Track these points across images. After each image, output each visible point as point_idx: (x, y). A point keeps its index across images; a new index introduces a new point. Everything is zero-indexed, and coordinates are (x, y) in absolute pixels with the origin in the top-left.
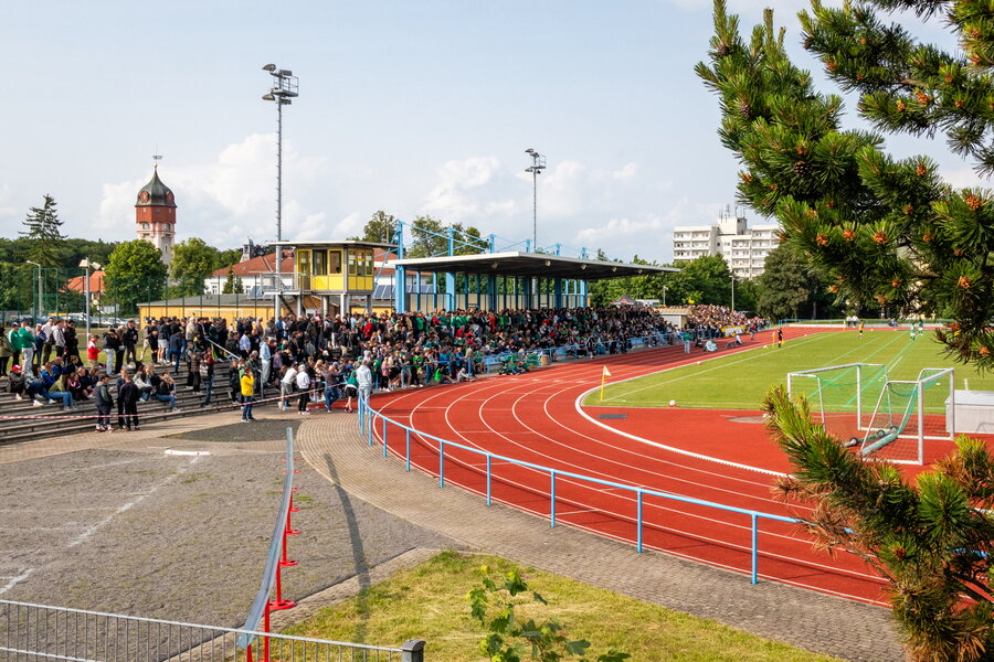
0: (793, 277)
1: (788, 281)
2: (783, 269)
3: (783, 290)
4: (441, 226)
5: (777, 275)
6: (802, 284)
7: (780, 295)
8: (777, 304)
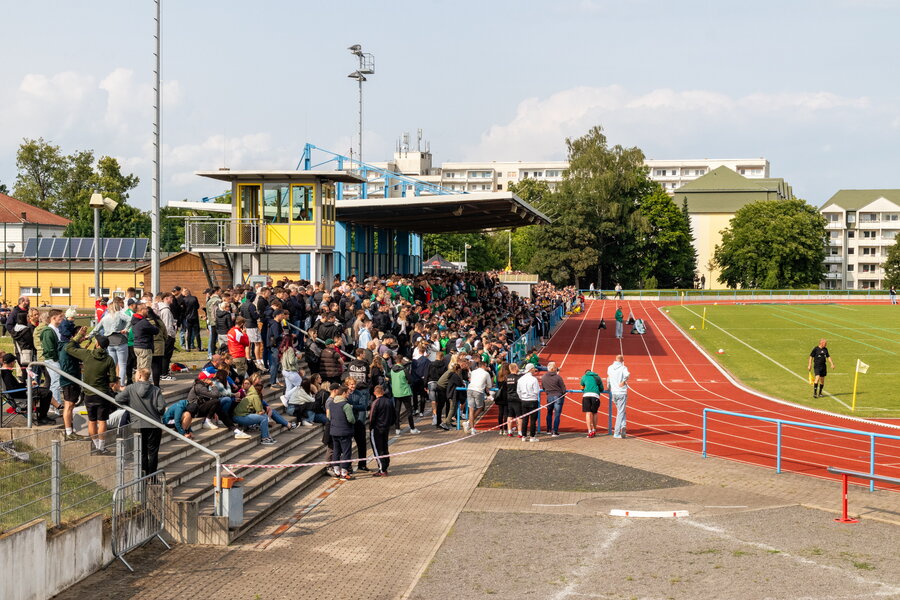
0: (578, 231)
1: (574, 237)
2: (565, 222)
3: (566, 250)
4: (61, 154)
5: (558, 229)
6: (591, 243)
7: (563, 256)
8: (558, 268)
